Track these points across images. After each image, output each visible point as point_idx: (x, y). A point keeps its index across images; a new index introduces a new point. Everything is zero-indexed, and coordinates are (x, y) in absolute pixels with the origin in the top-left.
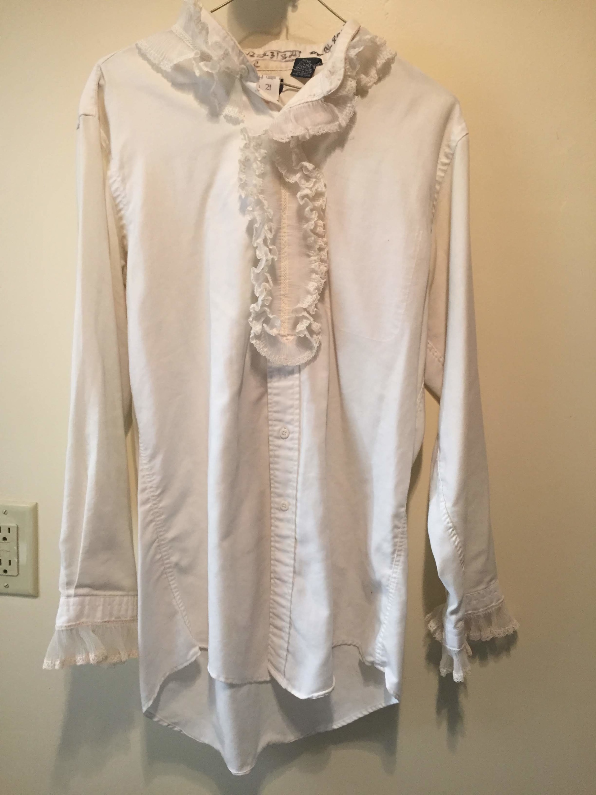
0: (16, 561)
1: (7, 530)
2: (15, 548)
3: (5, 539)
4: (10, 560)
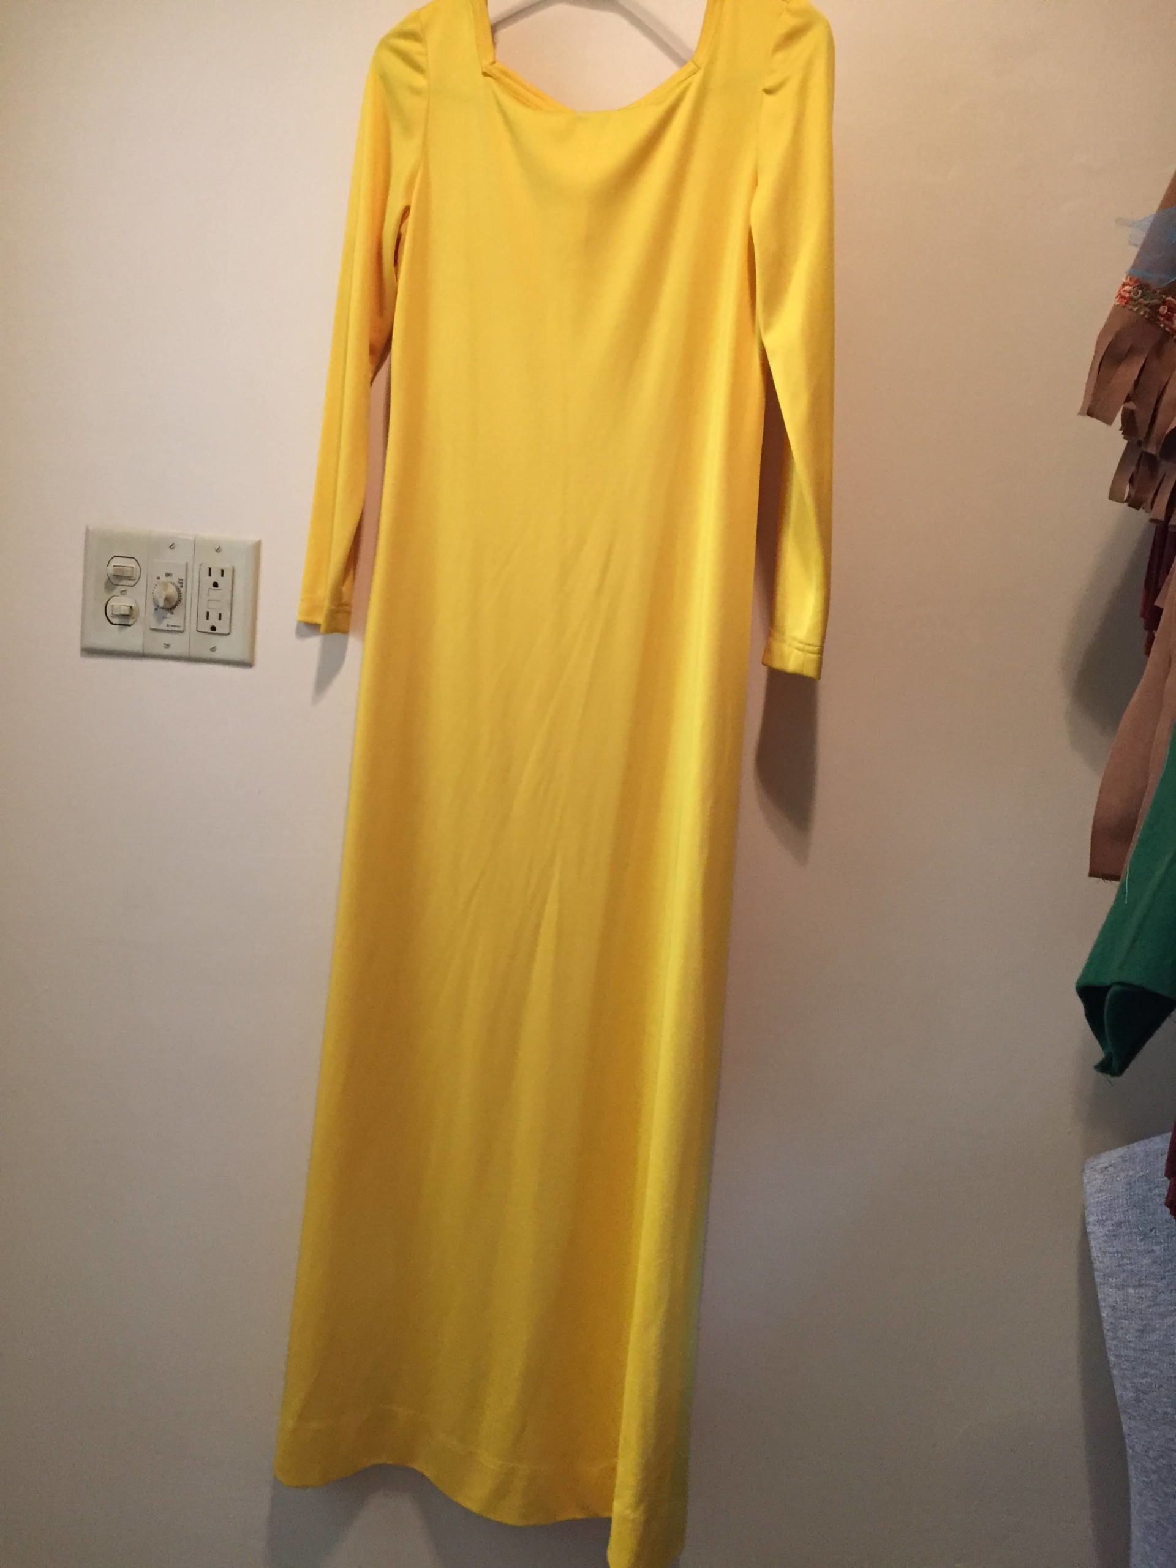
0: (229, 614)
1: (220, 573)
2: (230, 597)
3: (216, 585)
4: (220, 612)
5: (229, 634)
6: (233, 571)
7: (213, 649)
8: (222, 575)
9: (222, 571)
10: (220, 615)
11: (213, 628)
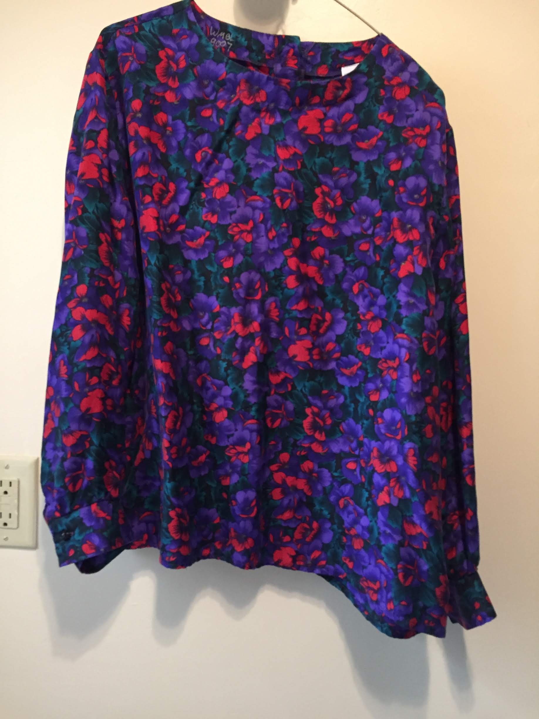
0: (17, 514)
1: (9, 484)
2: (16, 501)
3: (6, 493)
4: (11, 512)
5: (18, 527)
6: (19, 482)
7: (6, 539)
8: (11, 486)
9: (11, 483)
10: (10, 515)
11: (5, 524)
